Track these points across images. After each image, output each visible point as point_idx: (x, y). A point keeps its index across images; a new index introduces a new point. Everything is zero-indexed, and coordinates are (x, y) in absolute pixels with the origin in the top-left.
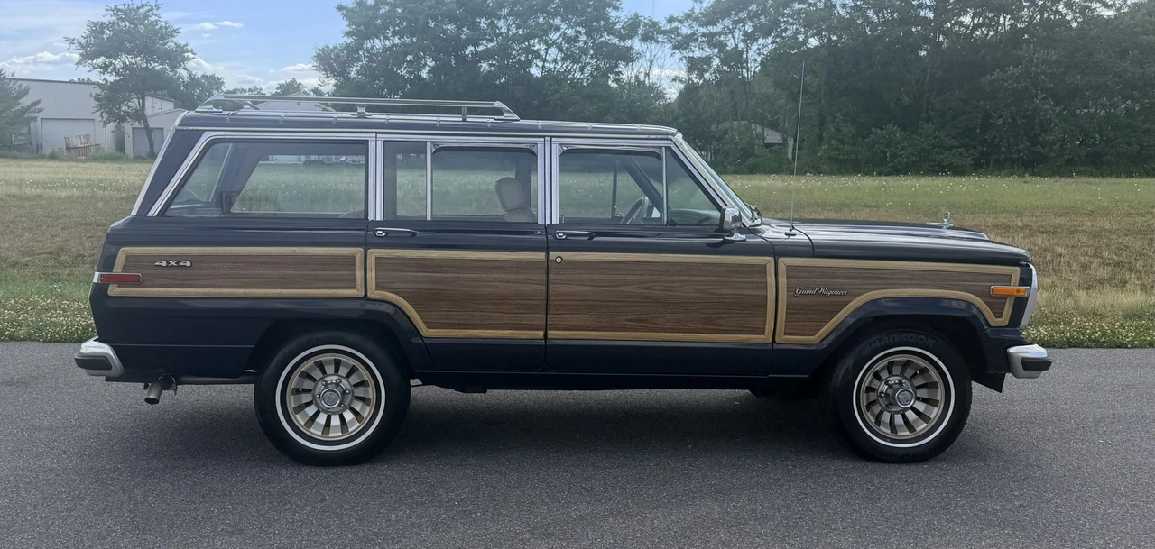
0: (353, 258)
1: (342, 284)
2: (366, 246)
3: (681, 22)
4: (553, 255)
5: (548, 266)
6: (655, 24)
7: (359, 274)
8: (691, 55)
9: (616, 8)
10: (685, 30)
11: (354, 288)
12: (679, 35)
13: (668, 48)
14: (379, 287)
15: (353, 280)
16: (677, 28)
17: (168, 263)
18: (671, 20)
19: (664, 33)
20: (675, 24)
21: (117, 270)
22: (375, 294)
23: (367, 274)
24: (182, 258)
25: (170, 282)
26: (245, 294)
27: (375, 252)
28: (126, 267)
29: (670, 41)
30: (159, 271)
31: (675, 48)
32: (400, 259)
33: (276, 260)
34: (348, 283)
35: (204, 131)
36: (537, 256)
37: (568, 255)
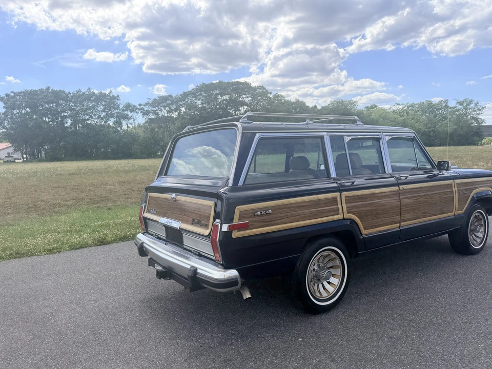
0: (336, 198)
1: (334, 213)
2: (341, 191)
3: (144, 106)
4: (401, 187)
5: (399, 193)
6: (135, 106)
7: (340, 206)
8: (150, 117)
9: (118, 100)
10: (146, 109)
11: (339, 214)
12: (144, 110)
13: (140, 115)
14: (348, 212)
15: (337, 210)
16: (143, 108)
17: (261, 212)
18: (140, 105)
19: (139, 109)
20: (142, 106)
21: (236, 221)
22: (347, 216)
23: (343, 206)
24: (266, 209)
25: (263, 224)
26: (297, 225)
27: (345, 194)
28: (240, 219)
29: (141, 112)
30: (257, 218)
31: (143, 115)
32: (353, 196)
33: (307, 204)
34: (336, 212)
35: (256, 133)
36: (396, 188)
37: (405, 187)
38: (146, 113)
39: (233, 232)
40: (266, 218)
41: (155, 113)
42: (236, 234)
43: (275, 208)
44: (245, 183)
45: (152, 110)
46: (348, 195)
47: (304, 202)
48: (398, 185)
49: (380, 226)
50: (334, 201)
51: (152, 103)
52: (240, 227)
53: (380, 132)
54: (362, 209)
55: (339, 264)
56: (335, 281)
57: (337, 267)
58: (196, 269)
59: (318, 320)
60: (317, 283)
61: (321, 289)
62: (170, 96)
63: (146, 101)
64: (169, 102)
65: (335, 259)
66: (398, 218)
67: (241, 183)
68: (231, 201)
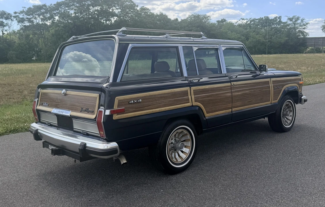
0: (187, 91)
1: (185, 102)
2: (190, 86)
3: (19, 14)
4: (232, 83)
5: (231, 88)
6: (9, 14)
7: (190, 97)
8: (24, 24)
10: (21, 16)
11: (189, 102)
12: (19, 18)
13: (15, 22)
14: (195, 101)
15: (188, 100)
16: (18, 16)
17: (134, 101)
18: (15, 13)
19: (14, 17)
20: (17, 14)
21: (116, 108)
22: (195, 104)
23: (192, 97)
24: (138, 99)
25: (134, 109)
26: (160, 110)
27: (193, 88)
28: (119, 106)
29: (17, 19)
30: (130, 105)
31: (19, 22)
32: (199, 90)
33: (167, 95)
34: (187, 101)
35: (129, 43)
36: (229, 84)
37: (235, 83)
38: (21, 21)
39: (114, 115)
40: (138, 105)
41: (29, 20)
42: (116, 117)
43: (143, 98)
44: (122, 81)
45: (27, 18)
46: (195, 89)
47: (165, 94)
48: (230, 82)
49: (217, 111)
50: (186, 93)
51: (27, 11)
52: (118, 112)
53: (218, 44)
54: (205, 99)
55: (189, 138)
56: (187, 150)
57: (188, 140)
58: (86, 144)
59: (174, 178)
60: (174, 152)
61: (177, 156)
62: (45, 5)
63: (21, 9)
64: (43, 11)
65: (187, 134)
66: (230, 105)
67: (118, 80)
68: (111, 93)
